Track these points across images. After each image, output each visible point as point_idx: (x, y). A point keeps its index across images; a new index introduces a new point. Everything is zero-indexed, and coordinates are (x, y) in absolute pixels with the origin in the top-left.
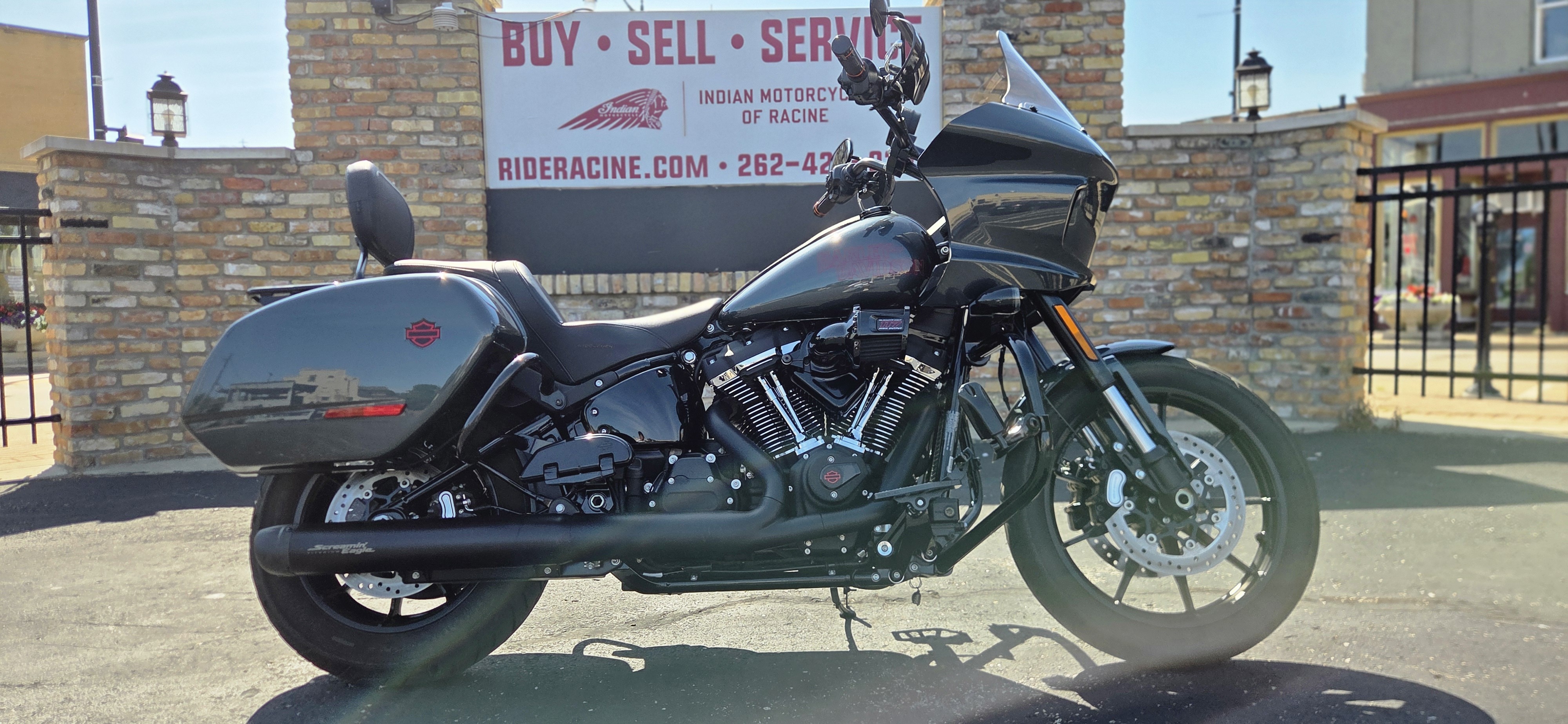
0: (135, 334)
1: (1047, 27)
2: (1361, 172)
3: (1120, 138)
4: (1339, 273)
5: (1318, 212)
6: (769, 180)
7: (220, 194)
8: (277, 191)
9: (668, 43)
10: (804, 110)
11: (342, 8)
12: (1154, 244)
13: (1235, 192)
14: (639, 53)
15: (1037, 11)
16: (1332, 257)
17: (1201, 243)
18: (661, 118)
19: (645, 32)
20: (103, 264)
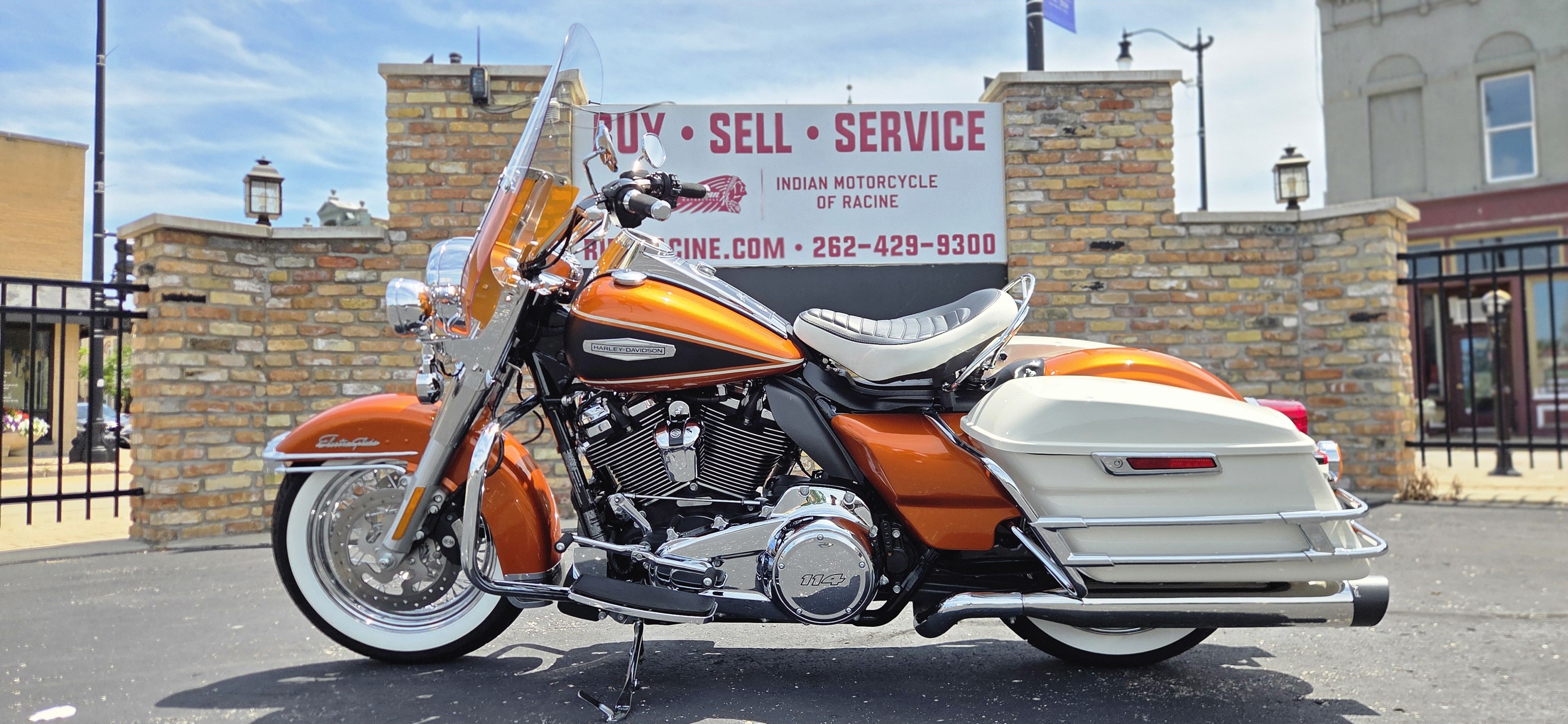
0: (223, 407)
1: (1102, 122)
2: (1400, 257)
3: (1174, 224)
4: (1389, 350)
5: (1364, 293)
6: (842, 261)
7: (314, 272)
8: (370, 269)
9: (748, 133)
10: (875, 197)
11: (441, 97)
12: (1210, 323)
13: (1283, 275)
14: (720, 143)
15: (1093, 107)
16: (1380, 335)
17: (1253, 323)
18: (740, 203)
19: (727, 123)
20: (199, 338)
